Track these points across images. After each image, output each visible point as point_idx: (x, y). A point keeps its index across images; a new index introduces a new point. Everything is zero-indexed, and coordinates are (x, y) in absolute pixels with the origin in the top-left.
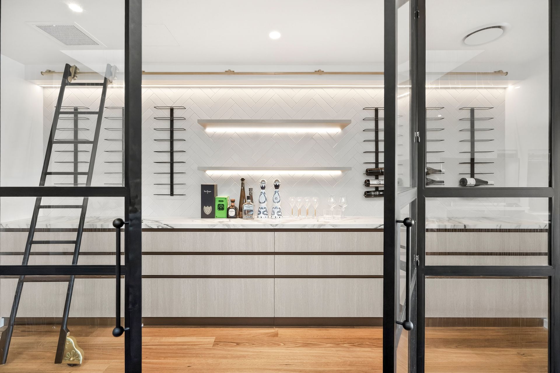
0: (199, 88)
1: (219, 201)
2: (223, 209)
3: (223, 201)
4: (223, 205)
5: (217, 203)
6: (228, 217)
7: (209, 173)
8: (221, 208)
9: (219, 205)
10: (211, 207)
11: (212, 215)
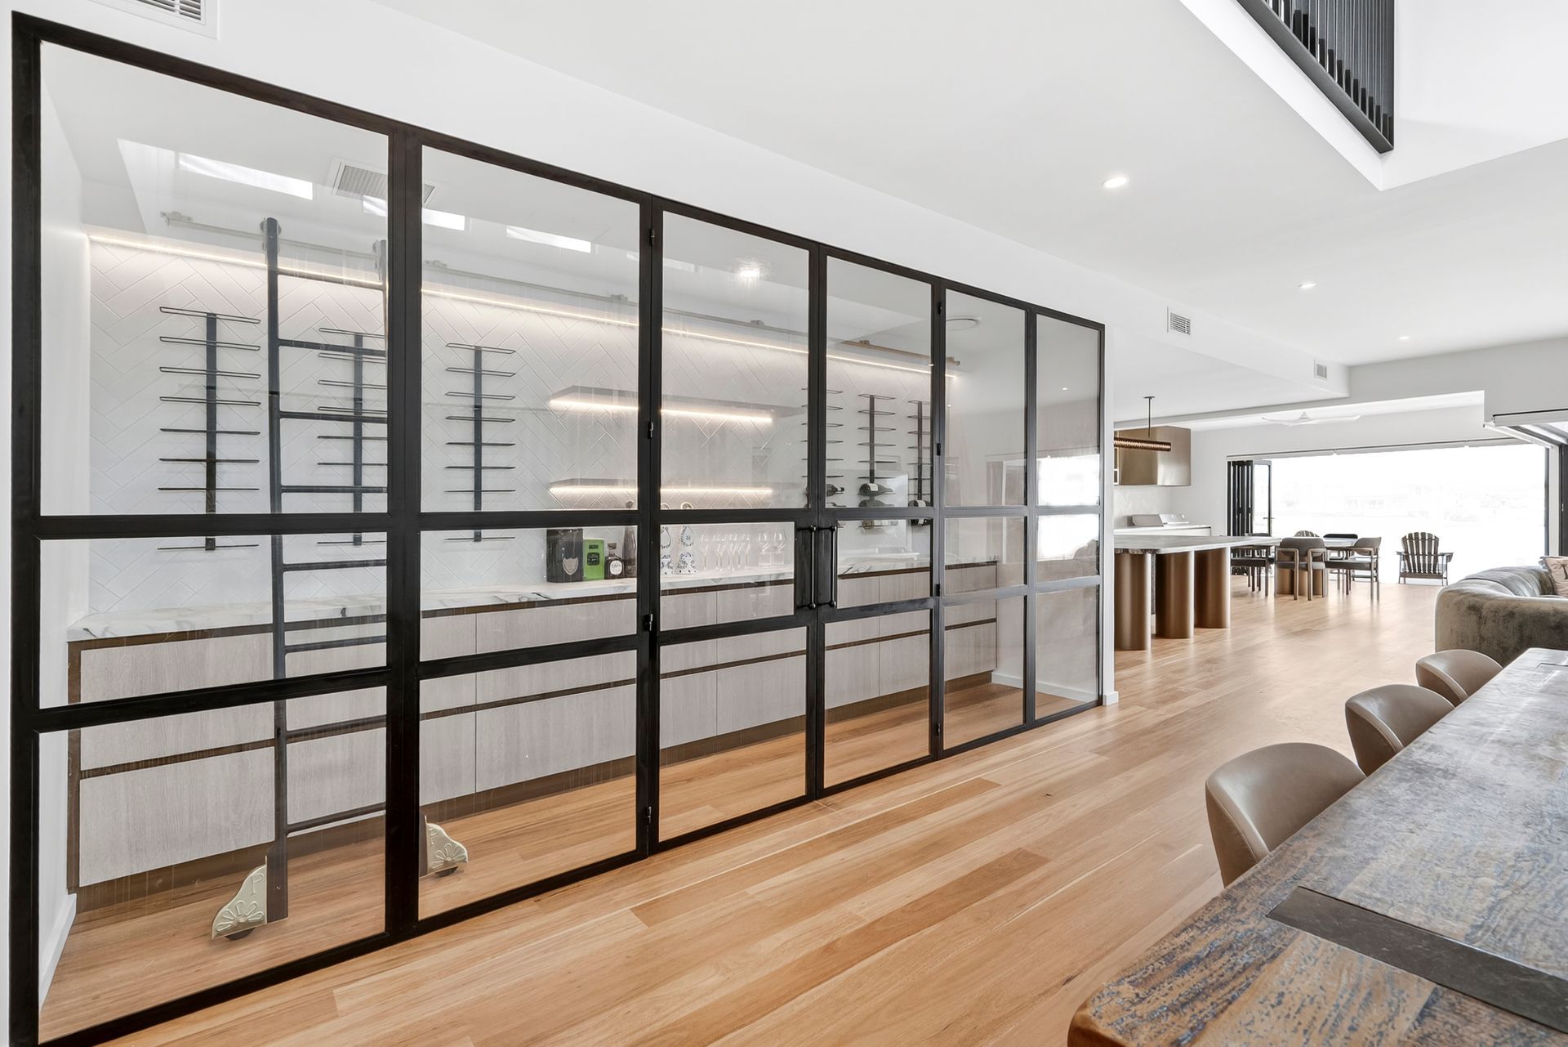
0: (559, 316)
1: (591, 547)
2: (597, 562)
3: (596, 547)
4: (598, 554)
5: (586, 551)
6: (608, 576)
7: (556, 491)
8: (594, 560)
9: (590, 554)
10: (577, 559)
11: (578, 577)
